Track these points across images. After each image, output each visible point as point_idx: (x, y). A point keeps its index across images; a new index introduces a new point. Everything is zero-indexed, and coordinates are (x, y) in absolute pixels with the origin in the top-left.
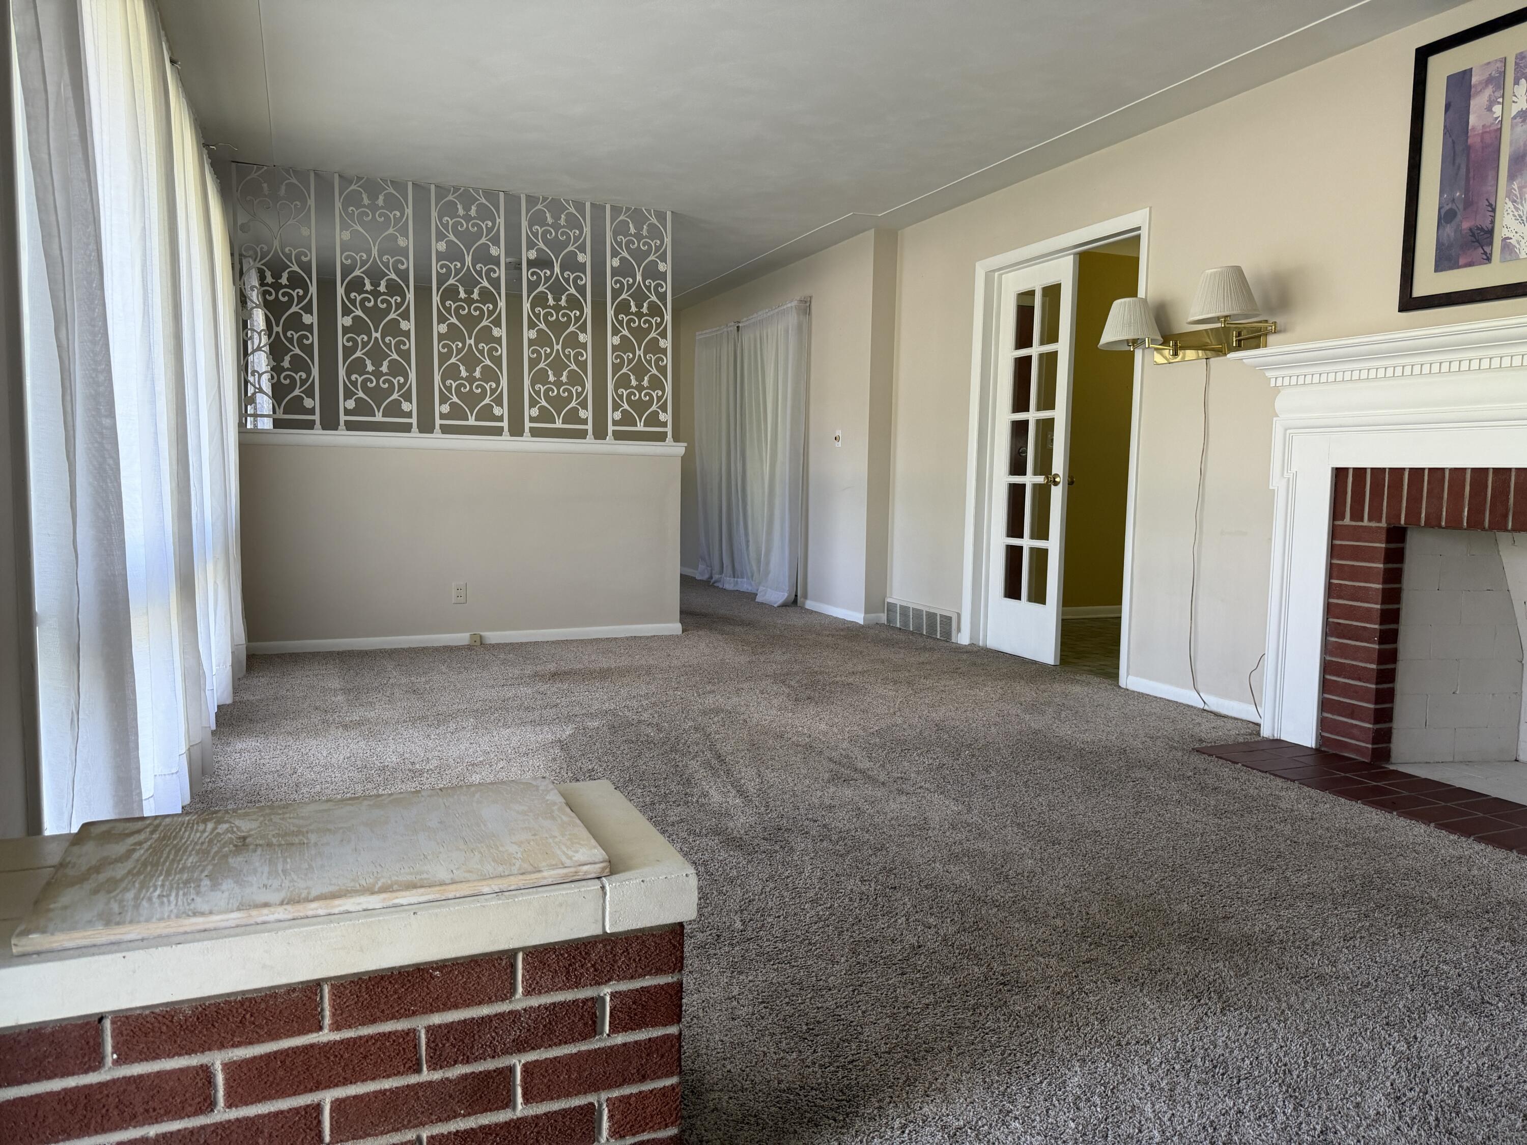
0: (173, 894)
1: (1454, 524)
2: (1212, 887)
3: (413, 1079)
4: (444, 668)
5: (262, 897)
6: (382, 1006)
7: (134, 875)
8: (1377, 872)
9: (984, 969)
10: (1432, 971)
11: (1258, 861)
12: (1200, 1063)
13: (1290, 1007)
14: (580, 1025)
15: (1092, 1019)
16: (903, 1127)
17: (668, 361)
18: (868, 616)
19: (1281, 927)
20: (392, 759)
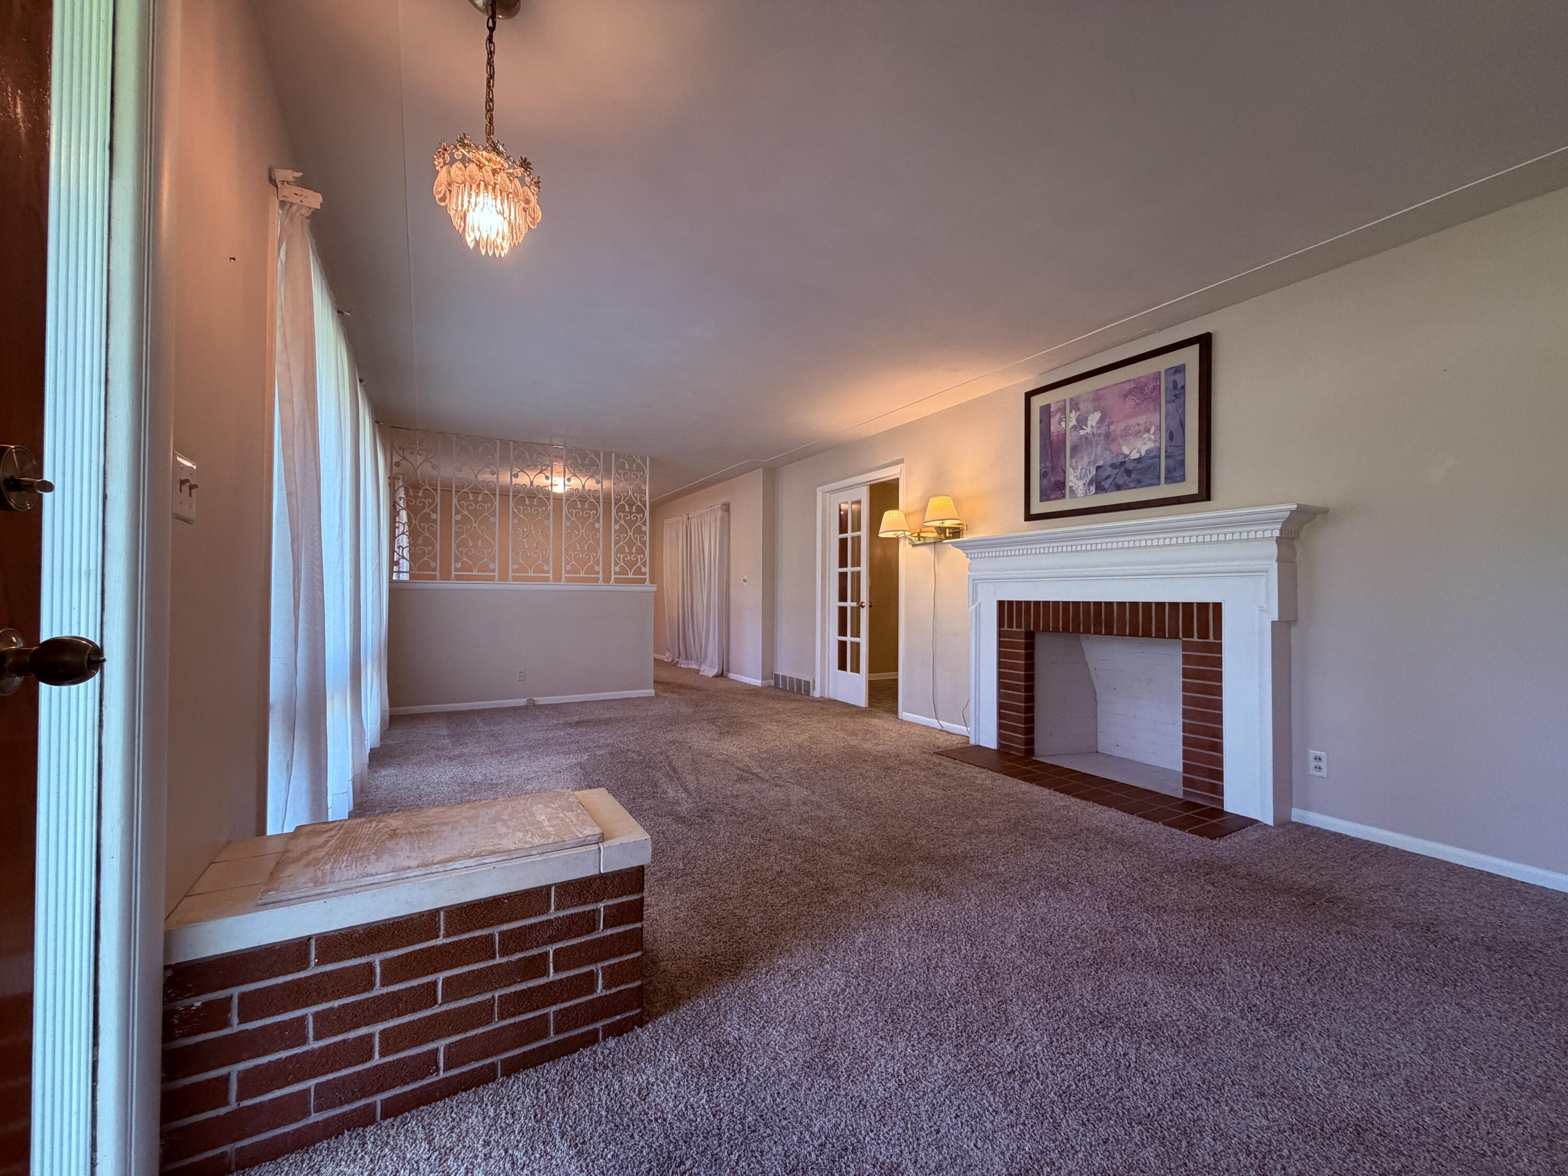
0: (354, 864)
1: (1056, 630)
2: (938, 829)
3: (491, 963)
4: (510, 721)
5: (406, 863)
6: (474, 922)
7: (330, 855)
8: (1023, 816)
9: (815, 882)
10: (1045, 868)
11: (963, 813)
12: (925, 926)
13: (973, 892)
14: (587, 925)
15: (871, 905)
16: (767, 972)
17: (647, 538)
18: (764, 682)
19: (972, 849)
20: (479, 777)
